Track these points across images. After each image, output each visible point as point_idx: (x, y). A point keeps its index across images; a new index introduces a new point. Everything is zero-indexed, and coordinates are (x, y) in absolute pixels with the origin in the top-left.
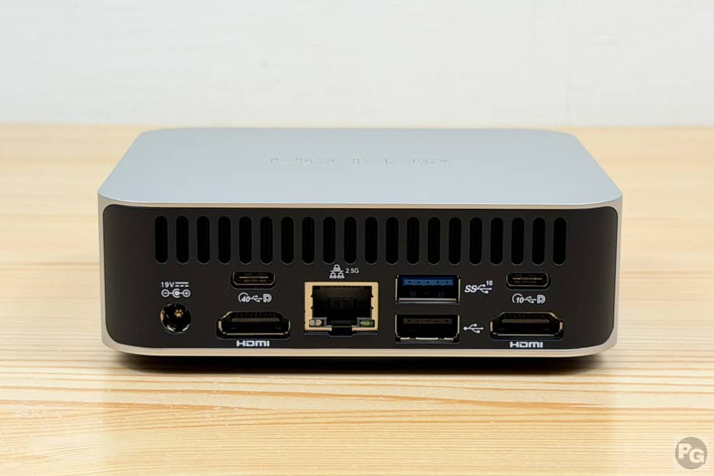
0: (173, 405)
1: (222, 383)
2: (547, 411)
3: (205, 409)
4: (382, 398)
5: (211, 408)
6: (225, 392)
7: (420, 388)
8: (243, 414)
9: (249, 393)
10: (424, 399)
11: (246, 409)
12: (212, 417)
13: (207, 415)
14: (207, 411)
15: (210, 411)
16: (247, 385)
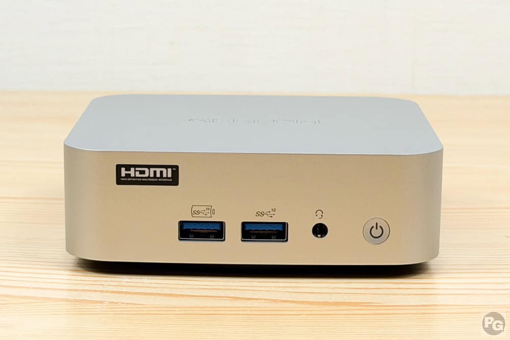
0: (75, 300)
1: (110, 285)
2: (344, 308)
3: (97, 303)
4: (226, 298)
5: (102, 302)
6: (113, 292)
7: (255, 292)
8: (124, 307)
9: (130, 293)
10: (257, 299)
11: (127, 304)
12: (103, 308)
13: (98, 307)
14: (99, 304)
15: (101, 304)
16: (129, 288)
